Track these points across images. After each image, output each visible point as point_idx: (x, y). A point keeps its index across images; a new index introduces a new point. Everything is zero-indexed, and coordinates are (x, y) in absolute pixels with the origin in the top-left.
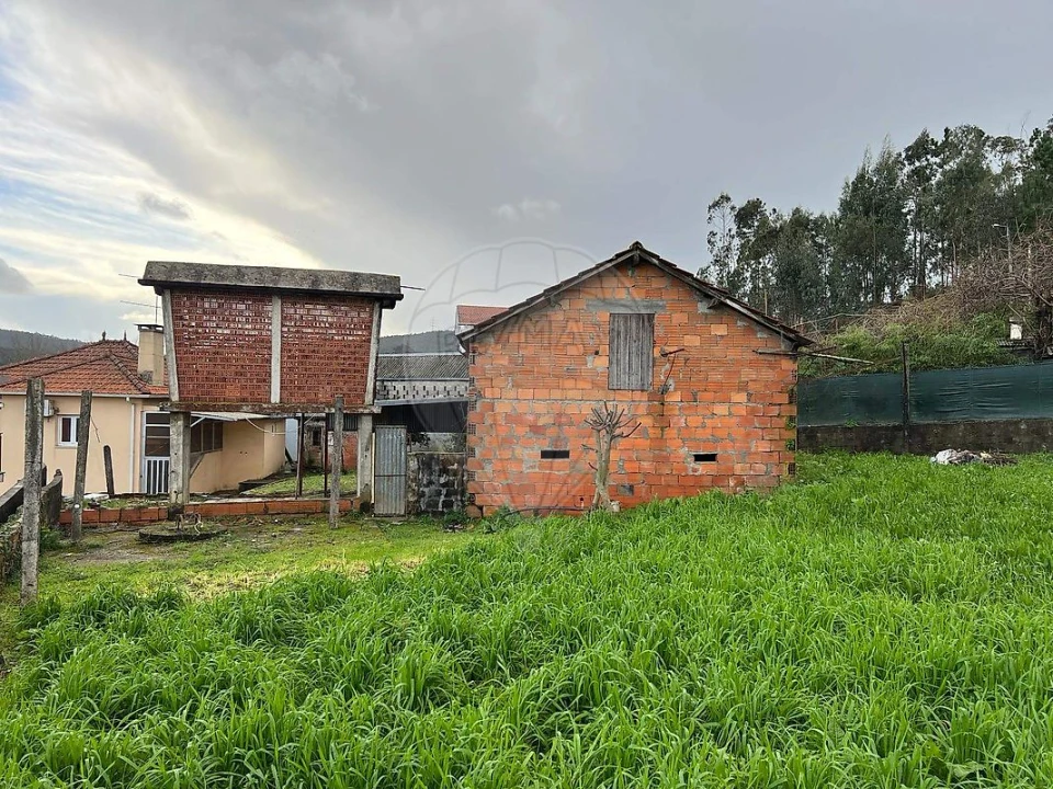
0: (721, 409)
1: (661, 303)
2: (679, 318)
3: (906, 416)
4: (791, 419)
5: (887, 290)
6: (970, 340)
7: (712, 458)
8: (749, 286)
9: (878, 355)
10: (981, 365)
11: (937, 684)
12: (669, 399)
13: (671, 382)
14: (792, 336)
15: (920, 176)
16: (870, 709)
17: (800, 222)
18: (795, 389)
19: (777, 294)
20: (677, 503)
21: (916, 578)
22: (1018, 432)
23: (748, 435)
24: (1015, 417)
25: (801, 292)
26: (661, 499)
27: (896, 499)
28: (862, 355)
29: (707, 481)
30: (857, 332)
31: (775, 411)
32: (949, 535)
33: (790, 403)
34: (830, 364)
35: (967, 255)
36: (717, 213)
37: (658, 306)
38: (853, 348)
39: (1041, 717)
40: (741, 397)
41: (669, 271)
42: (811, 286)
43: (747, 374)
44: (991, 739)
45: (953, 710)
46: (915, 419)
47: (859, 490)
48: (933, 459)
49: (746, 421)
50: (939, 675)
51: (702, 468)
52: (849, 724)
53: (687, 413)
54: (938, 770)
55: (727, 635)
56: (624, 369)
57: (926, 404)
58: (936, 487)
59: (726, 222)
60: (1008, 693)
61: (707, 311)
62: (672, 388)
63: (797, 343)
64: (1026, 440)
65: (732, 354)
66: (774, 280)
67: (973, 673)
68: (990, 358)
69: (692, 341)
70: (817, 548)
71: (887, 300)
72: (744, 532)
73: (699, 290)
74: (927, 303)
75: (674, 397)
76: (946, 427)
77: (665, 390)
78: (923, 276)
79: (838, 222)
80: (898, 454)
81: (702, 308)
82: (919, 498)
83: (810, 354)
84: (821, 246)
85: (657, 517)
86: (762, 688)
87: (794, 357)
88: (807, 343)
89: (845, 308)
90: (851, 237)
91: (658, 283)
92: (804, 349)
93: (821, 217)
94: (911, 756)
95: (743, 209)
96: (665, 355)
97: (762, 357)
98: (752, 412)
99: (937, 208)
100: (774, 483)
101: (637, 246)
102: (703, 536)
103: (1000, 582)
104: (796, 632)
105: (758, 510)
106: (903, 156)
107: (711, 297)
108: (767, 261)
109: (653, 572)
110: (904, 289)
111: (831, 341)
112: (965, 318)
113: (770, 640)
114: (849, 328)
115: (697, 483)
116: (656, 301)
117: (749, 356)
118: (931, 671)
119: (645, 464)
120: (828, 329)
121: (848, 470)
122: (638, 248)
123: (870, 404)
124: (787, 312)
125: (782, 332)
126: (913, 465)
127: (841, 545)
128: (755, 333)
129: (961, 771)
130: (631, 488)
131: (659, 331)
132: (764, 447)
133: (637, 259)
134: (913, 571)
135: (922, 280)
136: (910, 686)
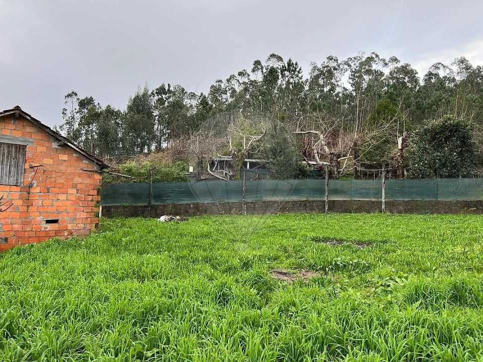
0: (62, 197)
1: (31, 140)
2: (41, 149)
3: (150, 202)
4: (98, 202)
5: (146, 147)
6: (175, 171)
7: (56, 221)
8: (84, 138)
9: (140, 175)
10: (178, 181)
11: (145, 317)
12: (32, 190)
13: (35, 182)
14: (100, 163)
15: (161, 102)
16: (114, 335)
17: (110, 112)
18: (100, 188)
19: (98, 143)
20: (32, 246)
21: (144, 272)
22: (190, 208)
23: (76, 210)
24: (190, 202)
25: (109, 143)
26: (23, 244)
27: (141, 237)
28: (132, 174)
29: (52, 234)
30: (132, 164)
31: (90, 198)
32: (160, 252)
33: (98, 194)
34: (119, 177)
35: (177, 136)
36: (69, 99)
37: (29, 141)
38: (129, 171)
39: (181, 324)
40: (74, 191)
41: (36, 123)
42: (113, 141)
43: (77, 180)
44: (163, 336)
45: (148, 328)
46: (153, 203)
47: (126, 234)
48: (159, 219)
49: (75, 202)
50: (146, 314)
51: (49, 227)
52: (104, 345)
53: (42, 198)
54: (140, 356)
55: (49, 313)
56: (6, 174)
57: (158, 196)
58: (158, 231)
59: (73, 105)
60: (171, 316)
61: (57, 147)
62: (35, 185)
63: (102, 167)
64: (193, 211)
65: (70, 170)
66: (96, 137)
67: (159, 310)
68: (182, 179)
69: (48, 161)
70: (102, 263)
71: (146, 151)
72: (68, 258)
73: (54, 137)
74: (160, 154)
75: (36, 190)
76: (164, 206)
77: (31, 186)
78: (161, 143)
79: (126, 114)
80: (146, 217)
81: (55, 145)
82: (151, 237)
83: (108, 172)
84: (119, 124)
85: (18, 254)
86: (63, 337)
87: (101, 173)
88: (107, 167)
89: (128, 153)
90: (132, 122)
91: (29, 129)
92: (105, 170)
93: (118, 111)
94: (129, 353)
95: (83, 100)
96: (32, 167)
97: (85, 172)
98: (79, 198)
99: (167, 116)
100: (88, 233)
101: (18, 108)
102: (44, 262)
103: (176, 269)
104: (86, 305)
105: (77, 246)
106: (155, 91)
107: (60, 141)
108: (94, 127)
109: (11, 285)
110: (153, 148)
111: (120, 167)
112: (174, 162)
113: (72, 312)
114: (127, 162)
115: (47, 235)
116: (28, 138)
117: (78, 171)
118: (143, 312)
119: (16, 226)
120: (120, 162)
121: (123, 225)
122: (18, 109)
123: (135, 196)
124: (102, 152)
125: (95, 161)
126: (150, 222)
127: (114, 260)
128: (82, 160)
129: (149, 354)
130: (6, 240)
131: (29, 154)
132: (84, 215)
133: (17, 115)
134: (143, 268)
135: (160, 145)
136: (134, 320)
